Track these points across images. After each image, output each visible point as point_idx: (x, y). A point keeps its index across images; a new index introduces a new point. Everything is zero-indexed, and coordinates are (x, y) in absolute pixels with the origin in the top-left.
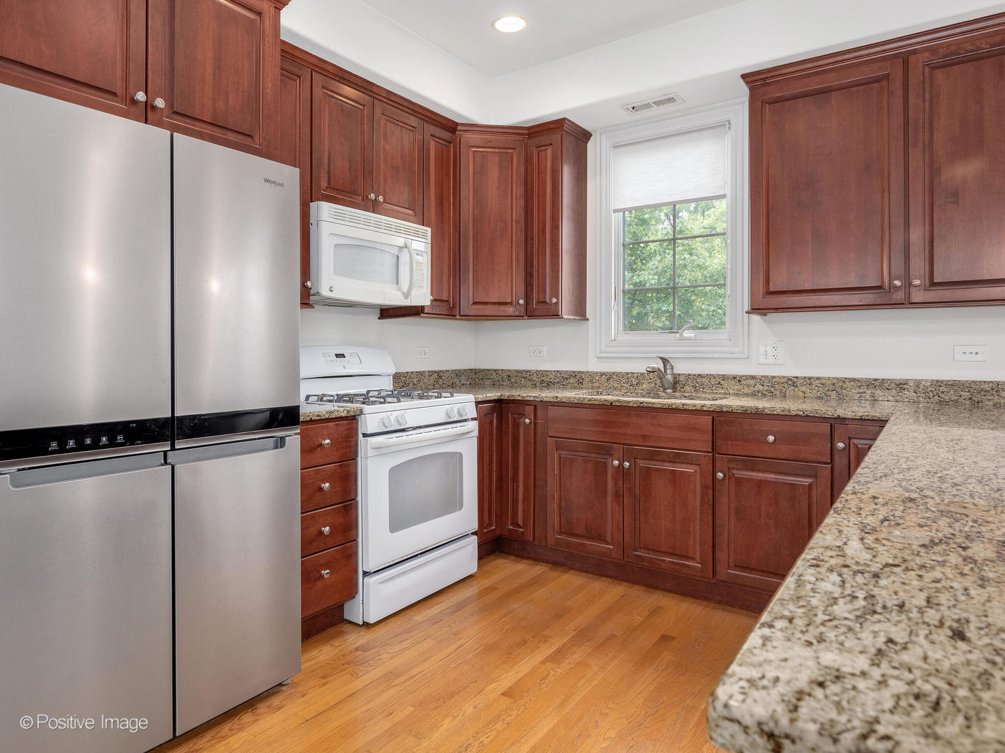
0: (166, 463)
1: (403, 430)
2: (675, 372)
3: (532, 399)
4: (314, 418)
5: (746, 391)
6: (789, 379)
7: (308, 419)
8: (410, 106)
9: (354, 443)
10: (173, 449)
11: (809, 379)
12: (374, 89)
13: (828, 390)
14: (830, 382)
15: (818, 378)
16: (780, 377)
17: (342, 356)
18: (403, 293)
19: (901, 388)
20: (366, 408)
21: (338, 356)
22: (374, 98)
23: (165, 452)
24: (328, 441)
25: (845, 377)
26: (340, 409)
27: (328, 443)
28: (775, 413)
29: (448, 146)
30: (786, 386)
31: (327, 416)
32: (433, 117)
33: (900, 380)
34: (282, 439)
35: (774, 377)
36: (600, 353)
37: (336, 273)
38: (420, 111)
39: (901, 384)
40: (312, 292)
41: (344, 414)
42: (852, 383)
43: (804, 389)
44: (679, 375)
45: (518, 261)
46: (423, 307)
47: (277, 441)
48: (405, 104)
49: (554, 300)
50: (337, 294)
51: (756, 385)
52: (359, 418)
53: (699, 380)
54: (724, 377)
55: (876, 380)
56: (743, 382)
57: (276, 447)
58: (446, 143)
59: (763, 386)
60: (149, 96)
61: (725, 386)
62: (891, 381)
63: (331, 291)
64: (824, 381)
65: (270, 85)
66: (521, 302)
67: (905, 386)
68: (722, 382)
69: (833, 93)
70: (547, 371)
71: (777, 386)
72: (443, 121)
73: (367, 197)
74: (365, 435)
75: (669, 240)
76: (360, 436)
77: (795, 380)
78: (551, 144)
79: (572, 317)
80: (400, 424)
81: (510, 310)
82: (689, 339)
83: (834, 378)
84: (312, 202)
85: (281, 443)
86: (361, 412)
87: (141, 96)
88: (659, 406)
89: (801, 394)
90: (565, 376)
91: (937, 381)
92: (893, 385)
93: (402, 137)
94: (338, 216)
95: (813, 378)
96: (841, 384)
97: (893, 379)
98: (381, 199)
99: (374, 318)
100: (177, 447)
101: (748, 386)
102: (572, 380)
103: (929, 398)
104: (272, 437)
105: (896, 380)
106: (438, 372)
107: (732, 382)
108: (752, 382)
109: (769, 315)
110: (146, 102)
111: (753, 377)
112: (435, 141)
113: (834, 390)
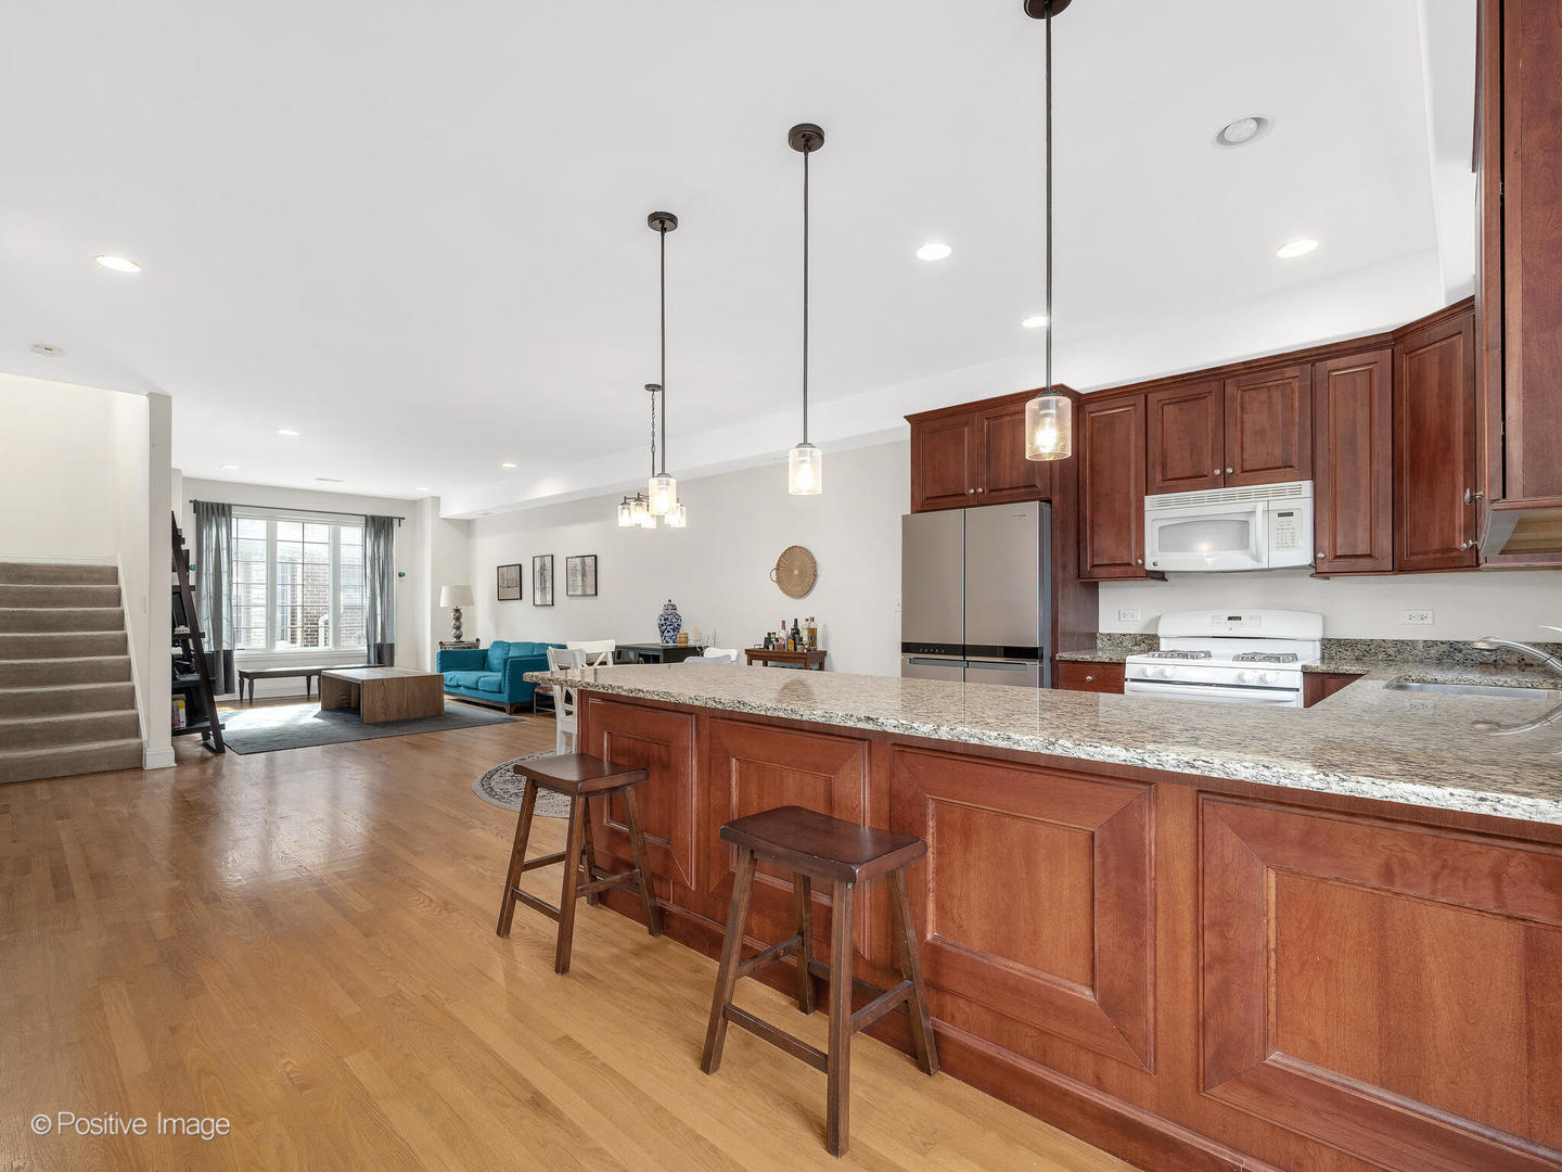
8: (1286, 358)
9: (1121, 684)
12: (1225, 370)
17: (1240, 618)
18: (1254, 558)
21: (1231, 618)
22: (1225, 378)
24: (1090, 678)
29: (1368, 370)
32: (1334, 348)
37: (1161, 550)
38: (1306, 354)
48: (1277, 360)
50: (1161, 568)
52: (1125, 666)
58: (1363, 368)
60: (976, 488)
63: (1155, 565)
72: (1357, 345)
73: (1211, 473)
80: (1165, 677)
87: (971, 491)
94: (1162, 504)
98: (1229, 470)
110: (975, 492)
112: (1337, 375)
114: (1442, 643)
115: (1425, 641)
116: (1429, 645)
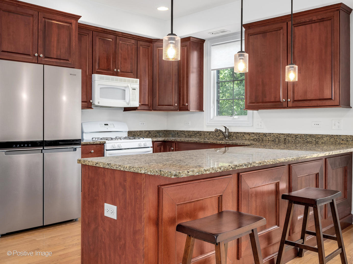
0: (42, 153)
1: (121, 149)
2: (229, 131)
3: (174, 140)
4: (88, 144)
5: (252, 138)
6: (264, 134)
7: (86, 144)
8: (132, 36)
9: (103, 152)
10: (43, 149)
11: (270, 134)
12: (117, 33)
13: (275, 138)
14: (276, 135)
15: (273, 134)
16: (261, 133)
17: (107, 125)
18: (127, 103)
19: (296, 137)
20: (107, 141)
21: (105, 125)
22: (116, 36)
23: (42, 150)
24: (93, 151)
25: (280, 133)
26: (98, 141)
27: (93, 152)
28: (241, 144)
29: (148, 48)
30: (263, 136)
31: (93, 143)
32: (142, 38)
33: (296, 134)
34: (76, 148)
35: (260, 133)
36: (207, 124)
37: (100, 97)
38: (136, 37)
39: (296, 135)
40: (92, 103)
41: (99, 143)
42: (282, 135)
43: (268, 137)
44: (231, 132)
45: (175, 89)
46: (137, 107)
47: (74, 149)
48: (129, 36)
49: (187, 104)
50: (100, 104)
51: (254, 136)
52: (105, 144)
53: (237, 134)
54: (245, 133)
55: (289, 134)
56: (251, 135)
57: (74, 151)
58: (147, 47)
59: (256, 136)
60: (39, 54)
61: (245, 136)
62: (293, 134)
63: (99, 103)
64: (274, 135)
65: (74, 44)
66: (176, 105)
67: (297, 136)
68: (244, 135)
69: (268, 33)
70: (190, 131)
71: (260, 136)
72: (146, 39)
73: (114, 70)
74: (107, 150)
75: (232, 81)
76: (105, 150)
77: (266, 134)
78: (186, 46)
79: (195, 111)
80: (120, 147)
81: (172, 108)
82: (236, 119)
83: (277, 133)
84: (93, 74)
85: (75, 150)
86: (105, 143)
87: (36, 55)
88: (210, 143)
89: (267, 139)
90: (196, 133)
91: (306, 134)
92: (294, 136)
93: (128, 48)
94: (101, 78)
95: (271, 133)
96: (279, 135)
97: (294, 134)
98: (119, 70)
99: (122, 111)
100: (45, 148)
101: (252, 136)
102: (198, 135)
103: (304, 140)
104: (72, 148)
105: (295, 134)
106: (149, 131)
107: (247, 135)
108: (253, 135)
109: (259, 110)
110: (38, 56)
111: (253, 133)
112: (142, 47)
113: (277, 138)
114: (148, 131)
115: (145, 131)
116: (146, 131)
